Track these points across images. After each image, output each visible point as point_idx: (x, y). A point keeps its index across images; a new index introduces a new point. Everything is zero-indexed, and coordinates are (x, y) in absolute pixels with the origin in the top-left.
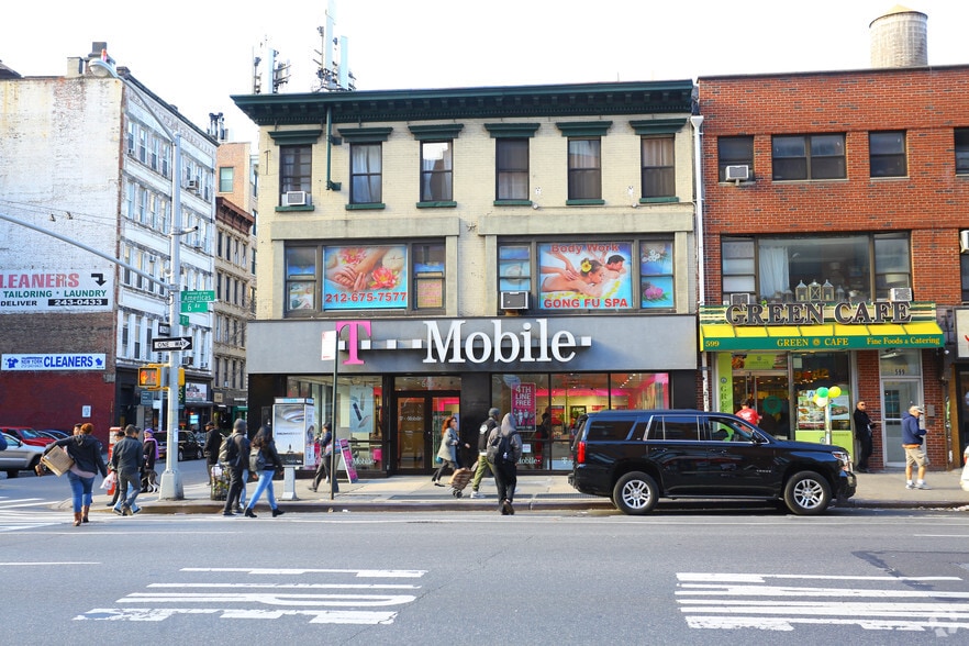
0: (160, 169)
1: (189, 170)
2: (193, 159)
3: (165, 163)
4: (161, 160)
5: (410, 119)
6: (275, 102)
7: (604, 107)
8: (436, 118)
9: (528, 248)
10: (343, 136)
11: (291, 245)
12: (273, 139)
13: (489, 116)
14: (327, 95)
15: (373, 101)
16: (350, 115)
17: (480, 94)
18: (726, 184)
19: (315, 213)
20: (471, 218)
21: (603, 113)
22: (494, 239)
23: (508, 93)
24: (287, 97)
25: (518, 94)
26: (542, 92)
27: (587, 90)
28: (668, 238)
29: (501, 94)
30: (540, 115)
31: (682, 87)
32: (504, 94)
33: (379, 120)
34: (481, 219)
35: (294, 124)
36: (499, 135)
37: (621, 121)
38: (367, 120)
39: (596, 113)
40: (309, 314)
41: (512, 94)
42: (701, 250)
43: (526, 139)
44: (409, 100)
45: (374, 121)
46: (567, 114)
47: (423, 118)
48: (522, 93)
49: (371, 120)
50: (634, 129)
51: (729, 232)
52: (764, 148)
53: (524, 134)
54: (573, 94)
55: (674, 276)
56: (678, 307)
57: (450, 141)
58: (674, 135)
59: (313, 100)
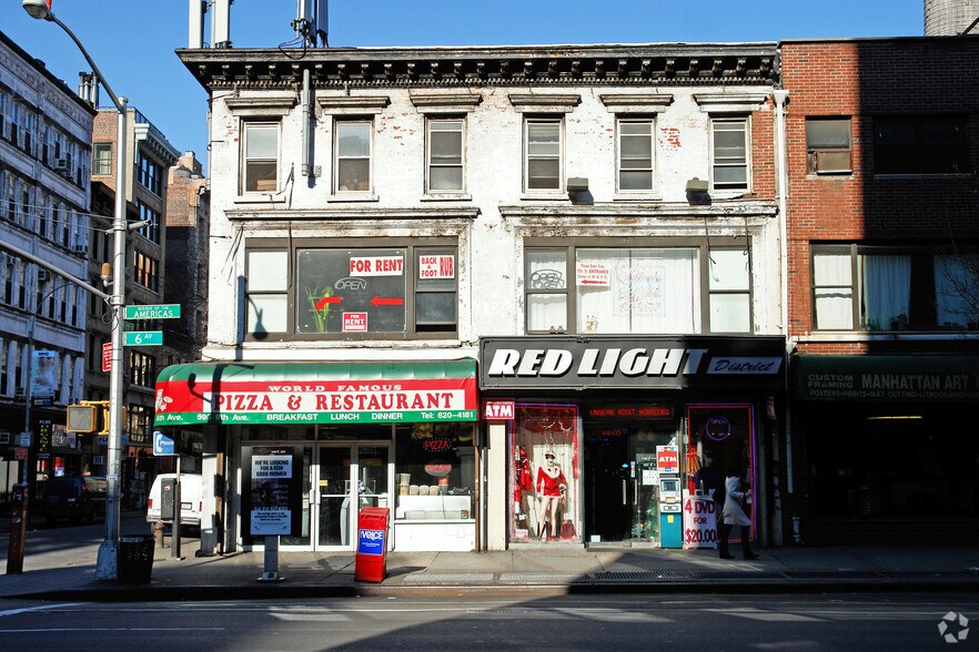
0: (21, 143)
1: (58, 145)
2: (65, 131)
3: (28, 136)
4: (23, 132)
5: (412, 86)
6: (235, 60)
7: (661, 76)
8: (444, 86)
9: (564, 254)
10: (323, 107)
11: (254, 246)
12: (231, 108)
13: (515, 85)
14: (305, 52)
15: (365, 62)
16: (334, 80)
17: (504, 56)
18: (817, 177)
19: (286, 205)
20: (491, 215)
21: (660, 84)
22: (521, 243)
23: (540, 56)
24: (252, 53)
25: (553, 56)
26: (584, 55)
27: (642, 55)
28: (744, 243)
29: (531, 56)
30: (581, 85)
31: (762, 53)
32: (535, 56)
33: (370, 87)
34: (504, 216)
35: (259, 88)
36: (528, 109)
37: (683, 94)
38: (356, 87)
39: (651, 85)
40: (277, 337)
41: (545, 56)
42: (785, 260)
43: (561, 115)
44: (412, 62)
45: (365, 87)
46: (614, 85)
47: (429, 86)
48: (559, 56)
49: (360, 87)
50: (699, 104)
51: (820, 238)
52: (864, 134)
53: (560, 109)
54: (624, 59)
55: (750, 292)
56: (756, 333)
57: (463, 115)
58: (750, 113)
59: (287, 59)
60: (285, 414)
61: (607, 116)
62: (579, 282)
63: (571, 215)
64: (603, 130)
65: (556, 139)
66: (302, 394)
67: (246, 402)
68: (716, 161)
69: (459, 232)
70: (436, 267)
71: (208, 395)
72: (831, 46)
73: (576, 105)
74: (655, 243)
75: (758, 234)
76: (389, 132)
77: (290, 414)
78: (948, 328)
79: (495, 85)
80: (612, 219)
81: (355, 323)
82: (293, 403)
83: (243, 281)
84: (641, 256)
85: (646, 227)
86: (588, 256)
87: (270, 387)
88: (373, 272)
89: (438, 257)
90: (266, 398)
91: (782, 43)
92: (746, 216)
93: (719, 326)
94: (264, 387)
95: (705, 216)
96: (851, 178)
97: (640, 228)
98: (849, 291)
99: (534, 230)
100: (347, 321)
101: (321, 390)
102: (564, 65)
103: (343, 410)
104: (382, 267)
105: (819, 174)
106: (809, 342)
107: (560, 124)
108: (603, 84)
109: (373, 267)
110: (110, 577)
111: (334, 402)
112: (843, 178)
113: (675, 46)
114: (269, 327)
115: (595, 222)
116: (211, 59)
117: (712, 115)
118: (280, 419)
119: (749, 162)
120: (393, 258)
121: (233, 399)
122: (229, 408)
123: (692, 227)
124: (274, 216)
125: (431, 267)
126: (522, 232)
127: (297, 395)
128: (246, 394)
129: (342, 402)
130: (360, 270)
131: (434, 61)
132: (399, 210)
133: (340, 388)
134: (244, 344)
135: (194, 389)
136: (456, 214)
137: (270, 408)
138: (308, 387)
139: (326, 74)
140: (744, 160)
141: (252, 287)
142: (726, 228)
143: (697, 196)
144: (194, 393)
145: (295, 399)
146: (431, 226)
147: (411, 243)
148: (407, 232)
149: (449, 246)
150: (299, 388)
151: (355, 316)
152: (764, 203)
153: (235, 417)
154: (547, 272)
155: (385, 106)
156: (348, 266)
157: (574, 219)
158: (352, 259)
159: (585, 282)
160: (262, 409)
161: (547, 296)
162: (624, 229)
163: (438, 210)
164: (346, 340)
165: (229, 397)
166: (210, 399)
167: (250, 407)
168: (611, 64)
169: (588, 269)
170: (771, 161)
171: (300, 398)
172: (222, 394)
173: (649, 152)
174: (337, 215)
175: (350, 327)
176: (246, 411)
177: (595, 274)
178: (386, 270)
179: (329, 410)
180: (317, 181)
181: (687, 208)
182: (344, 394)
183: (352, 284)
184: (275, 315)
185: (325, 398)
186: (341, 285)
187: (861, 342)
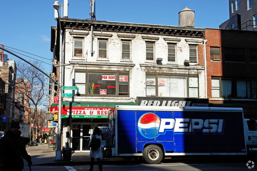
5: (118, 32)
6: (74, 22)
7: (178, 34)
8: (126, 33)
9: (155, 77)
10: (95, 36)
11: (77, 71)
12: (71, 34)
13: (143, 34)
14: (93, 21)
15: (108, 25)
16: (98, 29)
17: (143, 26)
18: (213, 61)
19: (85, 61)
20: (137, 66)
21: (178, 36)
22: (145, 73)
23: (151, 27)
24: (79, 20)
25: (154, 27)
26: (162, 28)
27: (175, 29)
28: (197, 76)
29: (149, 27)
30: (159, 35)
31: (202, 31)
32: (150, 27)
33: (108, 31)
34: (141, 66)
35: (78, 30)
36: (146, 40)
37: (183, 39)
38: (104, 31)
39: (176, 36)
40: (83, 95)
41: (152, 27)
42: (206, 80)
43: (154, 42)
44: (119, 26)
45: (106, 31)
46: (167, 35)
47: (122, 32)
48: (156, 27)
49: (105, 31)
50: (186, 42)
51: (214, 75)
52: (223, 51)
53: (154, 41)
54: (171, 29)
55: (198, 88)
56: (200, 98)
57: (130, 40)
58: (198, 45)
59: (88, 23)
60: (89, 116)
61: (165, 43)
62: (159, 84)
63: (157, 67)
64: (164, 46)
65: (153, 48)
66: (93, 111)
67: (79, 113)
68: (190, 56)
69: (130, 70)
70: (123, 78)
71: (68, 110)
72: (215, 30)
73: (158, 40)
74: (177, 75)
75: (200, 74)
76: (112, 43)
77: (90, 116)
78: (240, 98)
79: (139, 33)
80: (167, 68)
81: (103, 92)
82: (91, 113)
83: (74, 80)
84: (172, 78)
85: (175, 71)
86: (161, 77)
87: (85, 109)
88: (108, 79)
89: (124, 76)
90: (84, 111)
91: (206, 29)
92: (197, 69)
93: (191, 96)
94: (83, 108)
95: (188, 69)
96: (220, 62)
97: (173, 71)
98: (219, 88)
99: (148, 70)
100: (101, 92)
101: (98, 110)
102: (156, 30)
103: (104, 115)
104: (110, 78)
105: (213, 60)
106: (211, 100)
107: (154, 44)
108: (165, 35)
109: (108, 78)
110: (60, 159)
111: (102, 113)
112: (218, 61)
113: (183, 27)
114: (80, 93)
115: (163, 69)
116: (67, 21)
117: (189, 45)
118: (88, 117)
119: (197, 56)
120: (113, 76)
121: (75, 112)
122: (74, 114)
123: (185, 72)
124: (83, 63)
125: (122, 78)
126: (145, 71)
127: (92, 111)
128: (79, 110)
129: (104, 113)
130: (104, 79)
131: (125, 26)
132: (115, 64)
133: (103, 109)
134: (74, 97)
135: (65, 109)
136: (129, 65)
137: (85, 114)
138: (95, 109)
139: (97, 27)
140: (196, 56)
141: (76, 82)
142: (193, 72)
143: (186, 64)
144: (64, 110)
145: (92, 112)
146: (123, 68)
147: (117, 72)
148: (117, 69)
149: (127, 73)
150: (93, 109)
151: (103, 90)
152: (201, 67)
153: (76, 116)
154: (151, 81)
155: (111, 37)
156: (101, 77)
157: (158, 68)
158: (102, 76)
159: (160, 84)
160: (83, 114)
161: (150, 87)
162: (169, 71)
163: (125, 64)
164: (101, 97)
165: (74, 111)
166: (69, 111)
167: (80, 114)
168: (167, 30)
169: (161, 81)
170: (203, 56)
171: (93, 112)
172: (72, 110)
173: (174, 53)
174: (99, 64)
175: (102, 93)
176: (79, 115)
177: (162, 82)
178: (111, 79)
179: (101, 115)
180: (94, 55)
181: (184, 67)
182: (104, 111)
183: (102, 82)
184: (82, 90)
185: (99, 112)
186: (99, 82)
187: (222, 100)
